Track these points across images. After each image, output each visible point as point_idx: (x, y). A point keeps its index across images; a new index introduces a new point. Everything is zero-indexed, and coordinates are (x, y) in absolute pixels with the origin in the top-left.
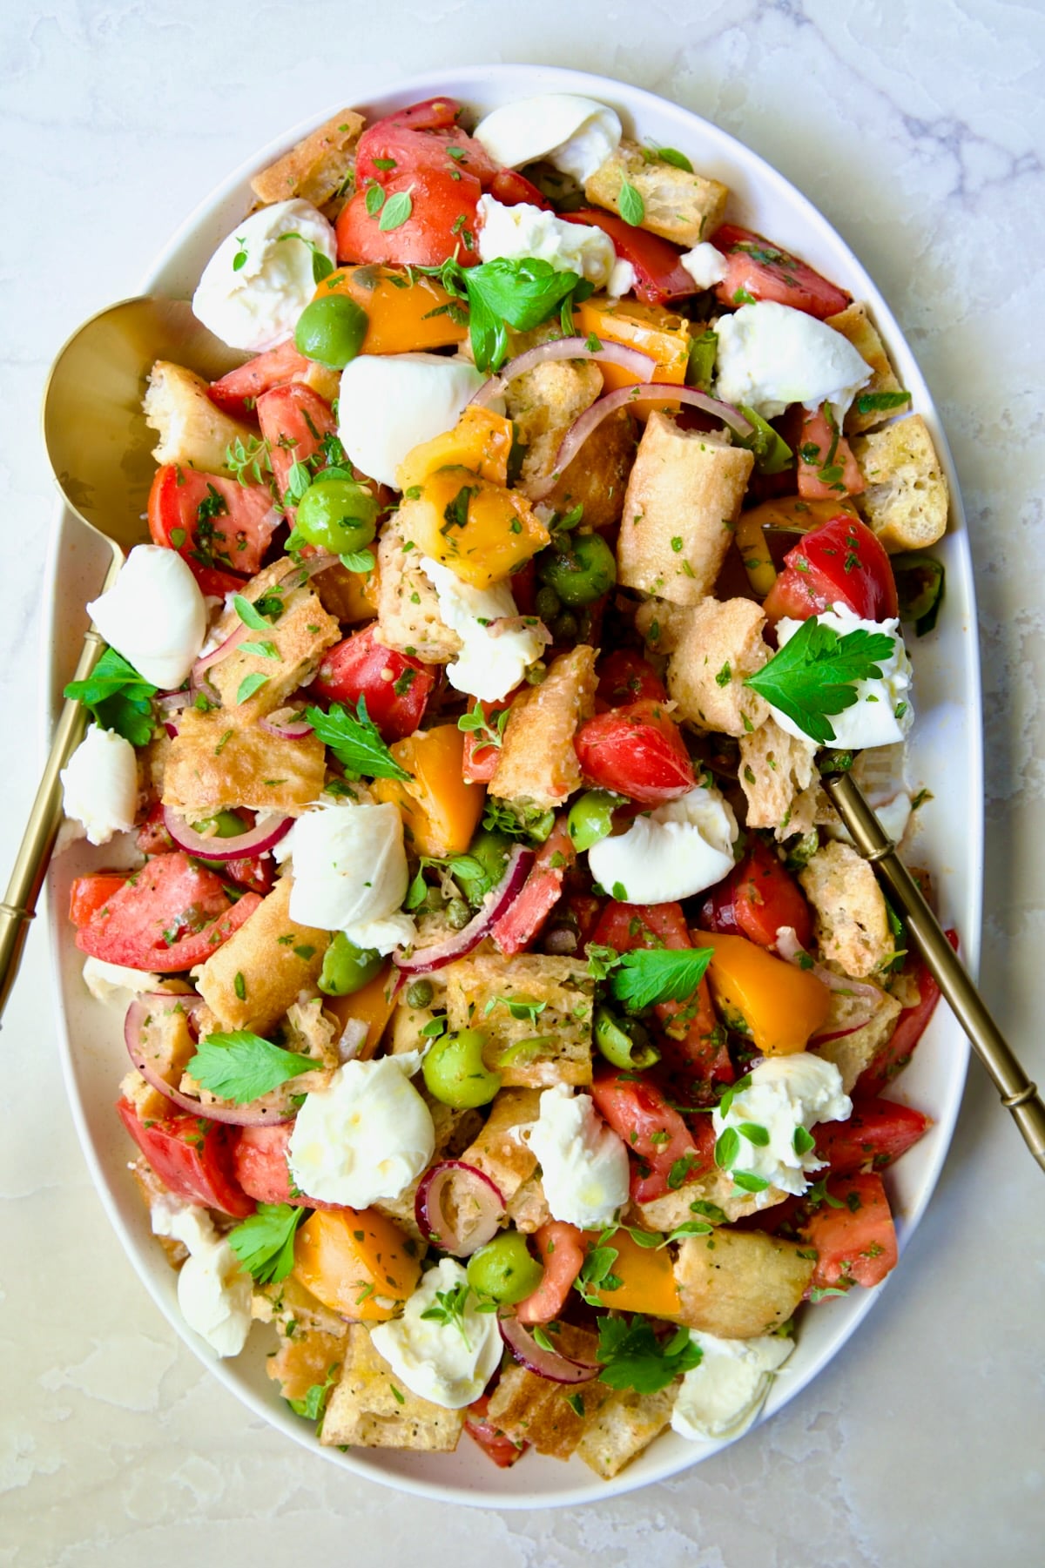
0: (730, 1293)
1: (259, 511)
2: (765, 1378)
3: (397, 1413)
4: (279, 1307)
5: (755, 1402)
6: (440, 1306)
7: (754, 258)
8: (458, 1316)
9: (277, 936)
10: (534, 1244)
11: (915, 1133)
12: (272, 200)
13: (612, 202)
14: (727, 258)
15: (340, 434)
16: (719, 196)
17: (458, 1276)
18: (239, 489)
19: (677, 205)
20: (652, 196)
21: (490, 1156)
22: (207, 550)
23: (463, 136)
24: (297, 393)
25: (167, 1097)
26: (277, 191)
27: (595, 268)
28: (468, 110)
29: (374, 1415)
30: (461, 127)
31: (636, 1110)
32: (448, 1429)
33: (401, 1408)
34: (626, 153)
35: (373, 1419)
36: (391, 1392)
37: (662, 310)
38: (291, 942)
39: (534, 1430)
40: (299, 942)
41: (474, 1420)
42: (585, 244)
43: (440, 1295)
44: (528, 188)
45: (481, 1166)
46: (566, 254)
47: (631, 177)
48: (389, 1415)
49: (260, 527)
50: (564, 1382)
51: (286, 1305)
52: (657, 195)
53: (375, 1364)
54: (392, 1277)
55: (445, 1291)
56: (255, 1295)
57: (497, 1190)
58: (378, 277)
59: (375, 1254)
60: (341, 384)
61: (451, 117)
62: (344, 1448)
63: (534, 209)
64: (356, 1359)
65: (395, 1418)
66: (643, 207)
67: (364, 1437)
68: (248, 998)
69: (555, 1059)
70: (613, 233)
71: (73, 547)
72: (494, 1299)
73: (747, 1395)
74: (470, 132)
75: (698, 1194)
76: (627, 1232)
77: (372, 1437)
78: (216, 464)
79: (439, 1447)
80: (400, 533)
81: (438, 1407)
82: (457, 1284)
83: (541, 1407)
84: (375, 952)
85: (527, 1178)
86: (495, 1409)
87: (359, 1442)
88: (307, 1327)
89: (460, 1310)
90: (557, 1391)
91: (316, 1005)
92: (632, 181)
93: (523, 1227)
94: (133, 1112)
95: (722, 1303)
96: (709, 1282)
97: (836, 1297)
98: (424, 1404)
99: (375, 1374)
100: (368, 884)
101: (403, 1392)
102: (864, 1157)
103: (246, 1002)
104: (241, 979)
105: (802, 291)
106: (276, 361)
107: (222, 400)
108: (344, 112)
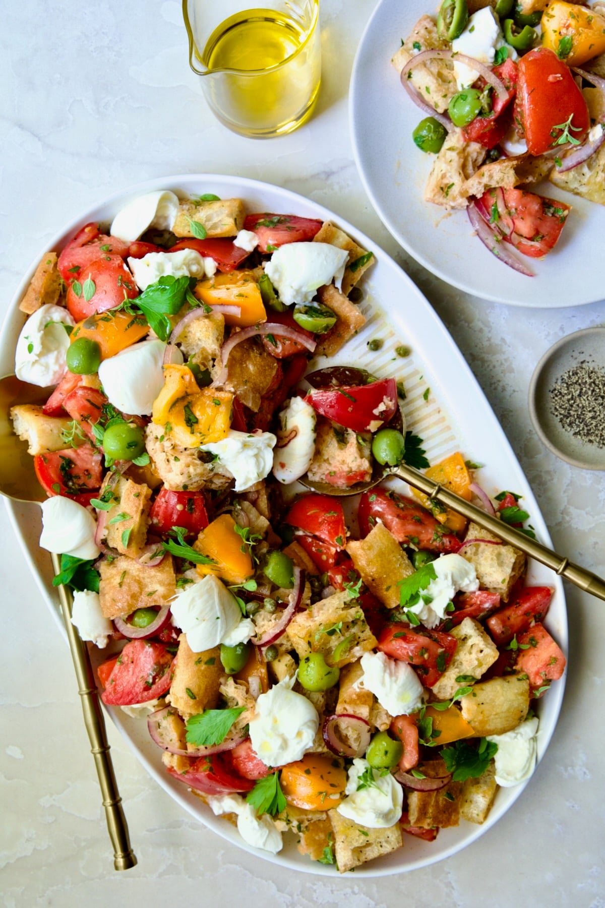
0: (494, 713)
1: (90, 457)
2: (532, 742)
3: (368, 841)
4: (289, 822)
5: (532, 755)
6: (362, 782)
7: (268, 226)
8: (373, 783)
9: (193, 663)
10: (392, 733)
11: (547, 597)
12: (33, 312)
13: (188, 233)
14: (255, 233)
15: (110, 401)
16: (237, 205)
17: (364, 764)
18: (75, 451)
19: (219, 219)
20: (206, 221)
21: (348, 704)
22: (73, 487)
23: (106, 238)
24: (80, 392)
25: (186, 756)
26: (33, 306)
27: (194, 268)
28: (103, 223)
29: (358, 847)
30: (102, 234)
31: (405, 645)
32: (394, 837)
33: (368, 838)
34: (184, 206)
35: (359, 850)
36: (360, 833)
37: (237, 272)
38: (201, 661)
39: (435, 819)
40: (205, 659)
41: (406, 826)
42: (185, 259)
43: (359, 777)
44: (146, 246)
45: (347, 710)
46: (178, 269)
47: (192, 217)
48: (364, 844)
49: (93, 464)
50: (437, 790)
51: (290, 818)
52: (208, 219)
53: (347, 824)
54: (333, 783)
55: (361, 774)
56: (275, 821)
57: (359, 719)
58: (96, 321)
59: (319, 776)
60: (100, 378)
61: (96, 231)
62: (352, 869)
63: (154, 254)
64: (337, 826)
65: (368, 844)
66: (204, 228)
67: (359, 860)
68: (197, 697)
69: (358, 644)
70: (196, 248)
71: (23, 515)
72: (386, 768)
73: (526, 753)
74: (108, 233)
75: (457, 673)
76: (431, 706)
77: (363, 859)
78: (60, 445)
79: (395, 847)
80: (154, 436)
81: (385, 829)
82: (366, 768)
83: (433, 806)
84: (241, 644)
85: (371, 705)
86: (413, 817)
87: (358, 863)
88: (307, 823)
89: (372, 779)
90: (437, 795)
91: (231, 681)
92: (193, 219)
93: (382, 728)
94: (175, 771)
95: (493, 719)
96: (482, 713)
97: (546, 690)
98: (377, 830)
99: (349, 829)
100: (218, 618)
101: (365, 830)
102: (528, 619)
103: (198, 699)
104: (188, 690)
105: (297, 231)
106: (67, 382)
107: (51, 412)
108: (45, 255)
